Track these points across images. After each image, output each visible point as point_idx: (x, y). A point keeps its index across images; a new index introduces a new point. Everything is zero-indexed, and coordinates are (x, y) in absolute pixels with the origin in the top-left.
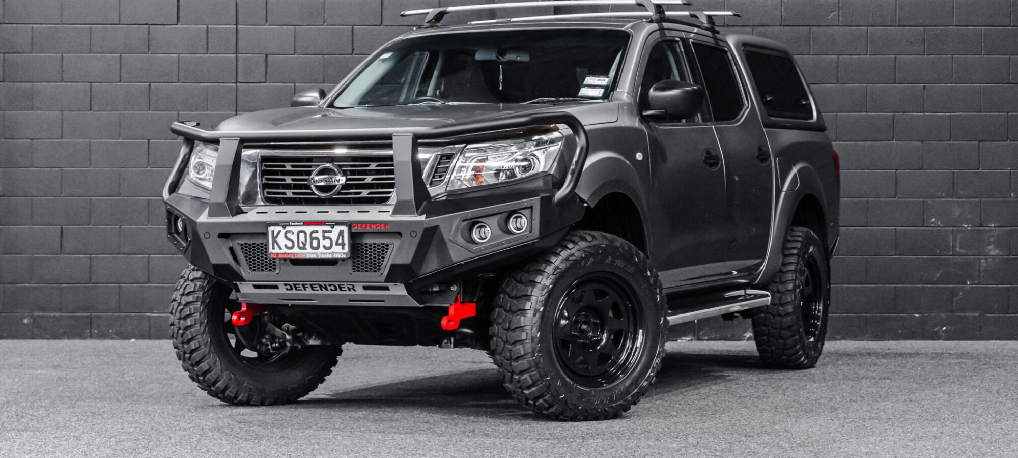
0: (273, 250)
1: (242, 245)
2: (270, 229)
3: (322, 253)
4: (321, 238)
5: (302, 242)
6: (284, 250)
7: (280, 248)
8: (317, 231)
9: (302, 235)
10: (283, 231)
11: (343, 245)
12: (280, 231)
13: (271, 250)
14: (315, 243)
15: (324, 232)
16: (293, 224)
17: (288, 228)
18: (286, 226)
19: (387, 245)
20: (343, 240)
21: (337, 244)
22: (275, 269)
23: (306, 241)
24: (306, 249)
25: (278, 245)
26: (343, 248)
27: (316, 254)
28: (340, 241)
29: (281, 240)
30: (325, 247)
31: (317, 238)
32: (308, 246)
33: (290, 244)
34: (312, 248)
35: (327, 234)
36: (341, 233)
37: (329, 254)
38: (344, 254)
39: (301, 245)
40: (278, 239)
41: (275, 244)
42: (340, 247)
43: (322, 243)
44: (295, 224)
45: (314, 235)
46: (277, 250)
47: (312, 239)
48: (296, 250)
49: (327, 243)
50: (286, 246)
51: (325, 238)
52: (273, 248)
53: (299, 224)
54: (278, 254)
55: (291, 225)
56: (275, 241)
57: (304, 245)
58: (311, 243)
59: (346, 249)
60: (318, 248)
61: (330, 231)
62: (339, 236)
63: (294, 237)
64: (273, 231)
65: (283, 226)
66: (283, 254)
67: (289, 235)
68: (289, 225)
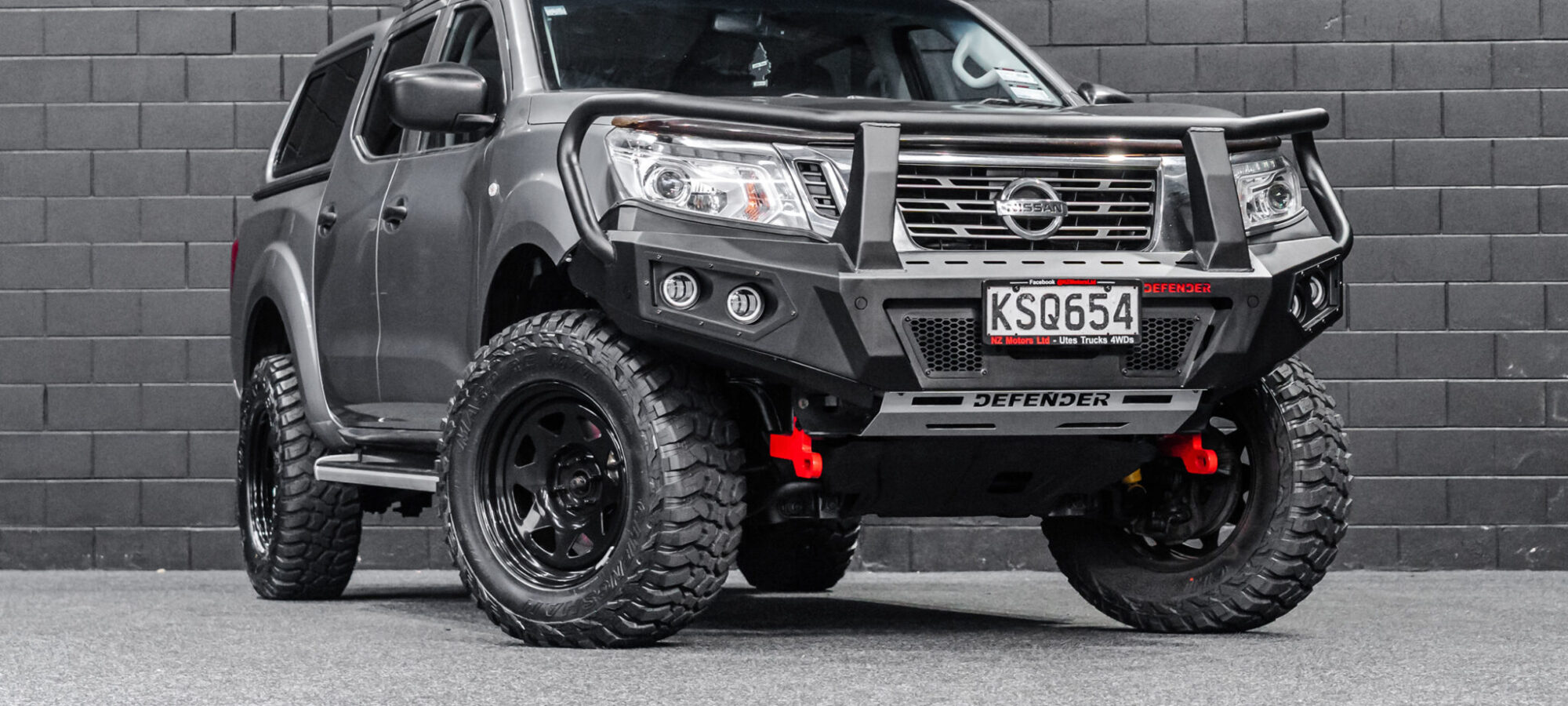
0: (996, 331)
1: (914, 322)
2: (991, 291)
3: (1087, 336)
4: (1086, 309)
5: (1050, 316)
6: (1016, 330)
7: (1008, 327)
8: (1079, 296)
9: (1050, 304)
10: (1015, 296)
11: (1128, 320)
12: (1008, 295)
13: (990, 331)
14: (1075, 318)
15: (1093, 297)
16: (1035, 283)
17: (1023, 290)
18: (1019, 286)
19: (1190, 322)
20: (1128, 312)
21: (1117, 319)
22: (979, 366)
23: (1057, 313)
24: (1057, 328)
25: (1004, 320)
26: (1128, 327)
27: (1079, 338)
28: (1123, 314)
29: (1011, 312)
30: (1093, 324)
31: (1079, 309)
32: (1061, 322)
33: (1026, 319)
34: (1070, 326)
35: (1097, 302)
36: (1125, 299)
37: (1102, 336)
38: (1130, 336)
39: (1048, 321)
40: (1005, 311)
41: (999, 320)
42: (1123, 324)
43: (1089, 317)
44: (1040, 283)
45: (1073, 303)
46: (1002, 331)
47: (1069, 309)
48: (1038, 330)
49: (1098, 317)
50: (1019, 322)
51: (1093, 308)
52: (995, 328)
53: (1048, 283)
54: (1004, 338)
55: (1032, 285)
56: (998, 314)
57: (1055, 321)
58: (1068, 318)
59: (1135, 328)
60: (1079, 327)
61: (1104, 297)
62: (1120, 305)
63: (1035, 308)
64: (995, 296)
65: (1014, 286)
66: (1013, 337)
67: (1026, 303)
68: (1028, 285)
